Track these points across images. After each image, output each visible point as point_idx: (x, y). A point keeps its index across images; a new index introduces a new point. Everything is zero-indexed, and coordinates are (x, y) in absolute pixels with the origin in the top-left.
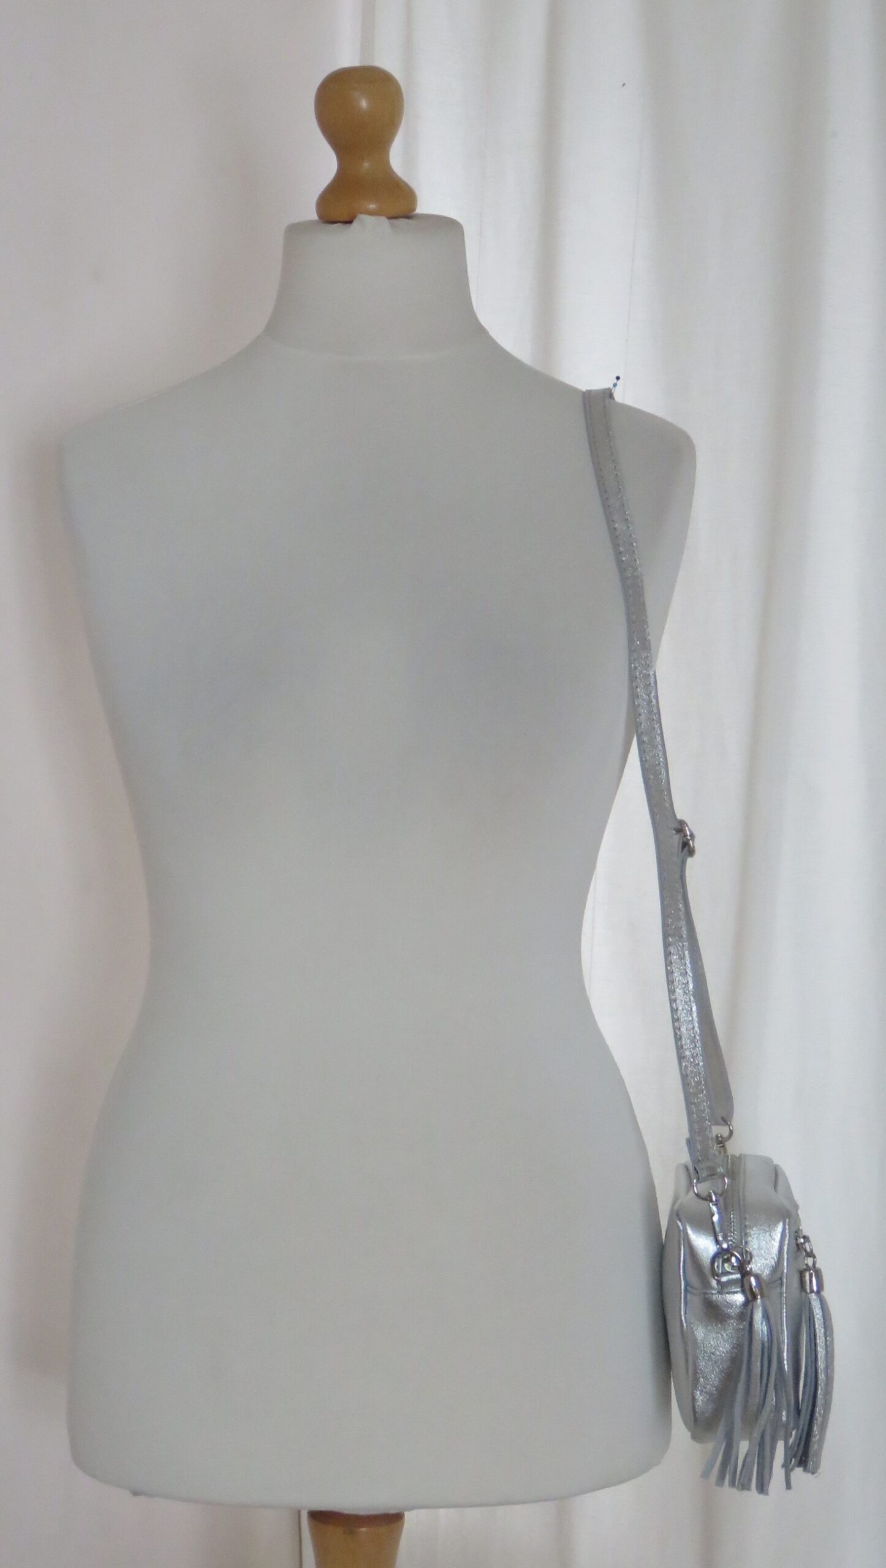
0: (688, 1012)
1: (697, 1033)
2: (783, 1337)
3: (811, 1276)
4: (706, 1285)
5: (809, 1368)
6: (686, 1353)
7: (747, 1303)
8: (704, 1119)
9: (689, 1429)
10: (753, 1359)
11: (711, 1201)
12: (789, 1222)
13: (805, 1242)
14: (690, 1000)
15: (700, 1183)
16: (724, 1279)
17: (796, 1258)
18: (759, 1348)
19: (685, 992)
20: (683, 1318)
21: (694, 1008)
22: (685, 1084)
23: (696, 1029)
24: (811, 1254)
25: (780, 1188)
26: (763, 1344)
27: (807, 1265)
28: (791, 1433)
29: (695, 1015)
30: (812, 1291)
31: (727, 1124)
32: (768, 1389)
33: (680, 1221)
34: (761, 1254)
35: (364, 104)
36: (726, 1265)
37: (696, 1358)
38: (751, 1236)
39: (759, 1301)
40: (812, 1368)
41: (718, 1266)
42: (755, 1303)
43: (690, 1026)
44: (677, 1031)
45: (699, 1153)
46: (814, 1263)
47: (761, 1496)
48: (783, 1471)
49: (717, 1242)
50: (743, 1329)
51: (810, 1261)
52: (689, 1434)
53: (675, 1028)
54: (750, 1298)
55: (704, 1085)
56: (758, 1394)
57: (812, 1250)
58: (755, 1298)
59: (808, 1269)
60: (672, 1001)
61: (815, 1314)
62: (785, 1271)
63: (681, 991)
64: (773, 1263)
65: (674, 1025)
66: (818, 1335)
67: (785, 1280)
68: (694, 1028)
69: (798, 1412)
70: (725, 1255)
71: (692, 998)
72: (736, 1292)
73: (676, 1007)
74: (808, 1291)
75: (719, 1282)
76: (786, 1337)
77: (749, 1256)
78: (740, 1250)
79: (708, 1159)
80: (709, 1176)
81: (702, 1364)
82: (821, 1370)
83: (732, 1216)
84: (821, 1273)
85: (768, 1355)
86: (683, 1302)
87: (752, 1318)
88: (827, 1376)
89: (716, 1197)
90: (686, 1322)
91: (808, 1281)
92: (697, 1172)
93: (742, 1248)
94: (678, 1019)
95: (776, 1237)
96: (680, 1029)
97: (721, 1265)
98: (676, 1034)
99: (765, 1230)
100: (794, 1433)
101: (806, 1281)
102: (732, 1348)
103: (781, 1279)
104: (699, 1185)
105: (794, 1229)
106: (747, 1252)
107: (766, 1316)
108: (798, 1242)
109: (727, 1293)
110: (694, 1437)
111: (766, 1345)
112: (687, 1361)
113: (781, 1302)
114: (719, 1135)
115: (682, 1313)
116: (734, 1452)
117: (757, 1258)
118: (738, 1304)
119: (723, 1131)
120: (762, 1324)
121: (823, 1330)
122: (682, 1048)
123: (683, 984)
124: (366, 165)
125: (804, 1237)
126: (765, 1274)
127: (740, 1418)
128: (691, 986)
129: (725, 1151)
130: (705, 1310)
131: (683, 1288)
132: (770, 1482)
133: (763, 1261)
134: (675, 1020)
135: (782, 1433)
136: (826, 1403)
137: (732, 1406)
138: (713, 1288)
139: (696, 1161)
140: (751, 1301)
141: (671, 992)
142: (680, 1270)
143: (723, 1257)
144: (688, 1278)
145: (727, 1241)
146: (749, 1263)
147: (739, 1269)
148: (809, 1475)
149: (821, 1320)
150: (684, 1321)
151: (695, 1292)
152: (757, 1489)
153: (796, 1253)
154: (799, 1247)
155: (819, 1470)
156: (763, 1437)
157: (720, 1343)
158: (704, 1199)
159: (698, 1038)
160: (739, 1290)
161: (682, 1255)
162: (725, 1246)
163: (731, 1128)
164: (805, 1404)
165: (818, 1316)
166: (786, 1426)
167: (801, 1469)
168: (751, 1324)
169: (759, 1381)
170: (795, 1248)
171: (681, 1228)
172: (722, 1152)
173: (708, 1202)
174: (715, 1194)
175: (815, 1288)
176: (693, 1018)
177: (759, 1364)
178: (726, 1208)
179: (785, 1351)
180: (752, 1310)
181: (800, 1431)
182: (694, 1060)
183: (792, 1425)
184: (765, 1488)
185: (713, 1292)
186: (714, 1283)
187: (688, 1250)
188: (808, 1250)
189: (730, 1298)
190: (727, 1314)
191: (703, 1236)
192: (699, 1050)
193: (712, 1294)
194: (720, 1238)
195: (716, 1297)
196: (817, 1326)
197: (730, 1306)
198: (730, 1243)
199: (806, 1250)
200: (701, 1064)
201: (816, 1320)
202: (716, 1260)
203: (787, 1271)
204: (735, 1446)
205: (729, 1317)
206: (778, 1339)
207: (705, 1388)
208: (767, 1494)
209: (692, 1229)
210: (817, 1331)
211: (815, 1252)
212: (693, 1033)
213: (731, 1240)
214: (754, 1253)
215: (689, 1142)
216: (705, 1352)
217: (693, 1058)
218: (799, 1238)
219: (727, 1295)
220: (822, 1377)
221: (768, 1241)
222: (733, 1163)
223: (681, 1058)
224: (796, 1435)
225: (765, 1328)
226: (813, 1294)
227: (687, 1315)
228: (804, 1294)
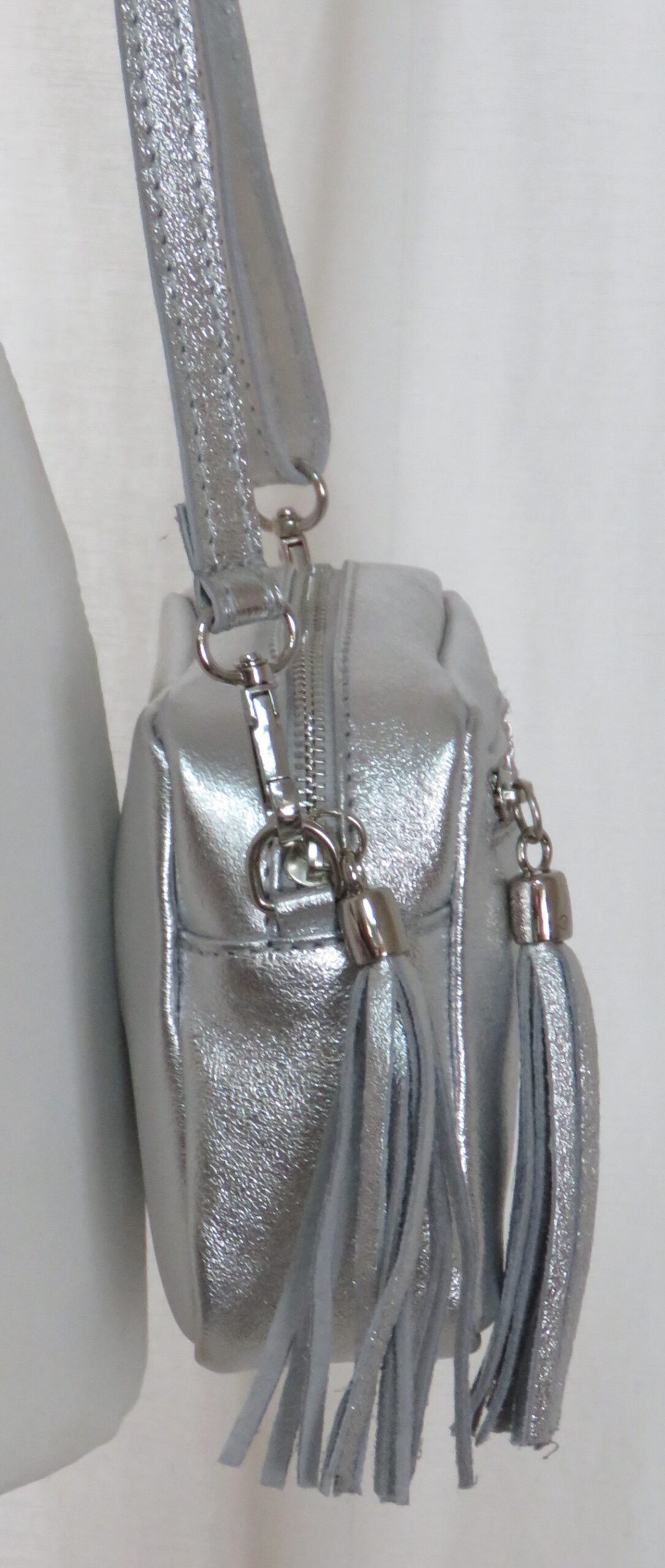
0: (181, 136)
1: (207, 196)
2: (455, 1068)
3: (535, 895)
4: (235, 923)
5: (529, 1153)
6: (180, 1118)
7: (349, 974)
8: (228, 449)
9: (189, 1333)
10: (367, 1129)
11: (249, 683)
12: (472, 741)
13: (519, 801)
14: (189, 101)
15: (216, 632)
16: (286, 906)
17: (493, 845)
18: (385, 1098)
19: (172, 80)
20: (170, 1021)
21: (200, 126)
22: (174, 350)
23: (205, 185)
24: (535, 835)
25: (456, 649)
26: (395, 1087)
27: (524, 864)
28: (478, 1337)
29: (201, 146)
30: (538, 938)
31: (310, 479)
32: (409, 1209)
33: (161, 743)
34: (392, 832)
36: (292, 868)
37: (205, 1129)
38: (363, 783)
39: (384, 965)
40: (535, 1152)
41: (268, 872)
42: (372, 972)
43: (191, 179)
44: (149, 191)
45: (213, 547)
46: (546, 861)
47: (390, 1506)
48: (451, 1442)
49: (266, 800)
50: (341, 1049)
51: (533, 854)
52: (188, 1347)
53: (142, 185)
54: (359, 960)
55: (226, 350)
56: (381, 1226)
57: (538, 823)
58: (372, 957)
59: (526, 872)
60: (136, 104)
61: (546, 1002)
62: (462, 881)
63: (161, 77)
64: (427, 860)
65: (140, 177)
66: (554, 1062)
67: (460, 907)
68: (198, 184)
69: (497, 1274)
70: (289, 835)
71: (193, 96)
72: (318, 944)
73: (146, 121)
74: (528, 937)
75: (271, 915)
76: (462, 1067)
77: (357, 836)
78: (331, 822)
79: (241, 565)
80: (241, 612)
81: (225, 1148)
82: (563, 1158)
83: (310, 728)
84: (565, 886)
85: (410, 1117)
86: (169, 975)
87: (363, 1013)
88: (579, 1176)
89: (262, 673)
90: (179, 1033)
91: (527, 915)
92: (209, 602)
93: (338, 817)
94: (153, 156)
95: (434, 787)
96: (157, 187)
97: (276, 867)
98: (144, 200)
99: (403, 765)
100: (487, 1335)
101: (521, 911)
102: (310, 1101)
103: (449, 903)
104: (212, 638)
105: (488, 762)
106: (352, 827)
107: (404, 1005)
108: (501, 800)
109: (294, 947)
110: (203, 1356)
111: (404, 1086)
112: (182, 1141)
113: (450, 969)
114: (288, 512)
115: (169, 1007)
116: (312, 1390)
117: (381, 846)
118: (326, 975)
119: (302, 499)
120: (392, 1028)
121: (567, 1047)
122: (164, 242)
123: (168, 54)
125: (518, 786)
126: (403, 890)
127: (330, 1295)
128: (190, 60)
129: (305, 558)
130: (232, 996)
131: (169, 936)
132: (412, 1471)
133: (398, 854)
134: (145, 160)
135: (446, 1334)
136: (575, 1251)
137: (308, 1261)
138: (256, 934)
139: (204, 571)
140: (361, 967)
141: (133, 77)
142: (160, 885)
143: (281, 844)
144: (184, 909)
145: (296, 799)
146: (358, 857)
147: (329, 878)
148: (529, 1450)
149: (561, 1018)
150: (173, 1030)
151: (203, 944)
152: (377, 1489)
153: (494, 830)
154: (503, 814)
155: (557, 1437)
156: (392, 1343)
157: (276, 1090)
158: (230, 679)
159: (209, 212)
160: (329, 935)
161: (168, 842)
162: (288, 811)
163: (323, 492)
164: (518, 1254)
165: (552, 1008)
166: (461, 1311)
167: (506, 1436)
168: (361, 1030)
169: (384, 1190)
170: (492, 817)
171: (165, 765)
172: (295, 558)
173: (240, 687)
174: (260, 665)
175: (547, 932)
176: (195, 155)
177: (383, 1141)
178: (292, 702)
179: (462, 1105)
180: (365, 992)
181: (503, 1331)
182: (200, 279)
183: (477, 1309)
184: (398, 1487)
185: (256, 944)
186: (258, 918)
187: (182, 826)
188: (529, 822)
189: (303, 958)
190: (296, 1005)
191: (228, 788)
192: (212, 249)
193: (254, 950)
194: (275, 789)
195: (265, 959)
196: (551, 1036)
197: (303, 982)
198: (303, 804)
199: (521, 823)
200: (219, 288)
201: (548, 1017)
202: (264, 853)
203: (466, 881)
204: (315, 1371)
205: (301, 1013)
206: (438, 1069)
207: (234, 1216)
208: (406, 1502)
209: (194, 762)
210: (553, 1048)
211: (547, 827)
212: (197, 200)
213: (308, 797)
214: (372, 830)
215: (183, 515)
216: (233, 1114)
217: (196, 270)
218: (504, 788)
219: (295, 952)
220: (563, 1177)
221: (412, 796)
222: (320, 585)
223: (160, 270)
224: (494, 1338)
225: (401, 1043)
226: (542, 947)
227: (182, 1015)
228: (515, 947)
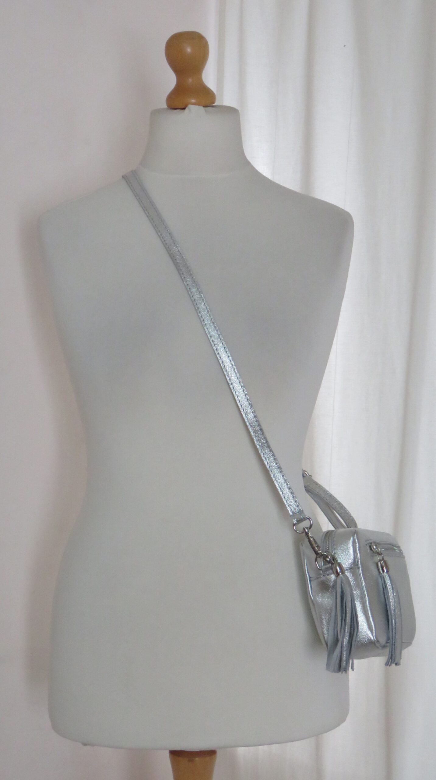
3: (382, 564)
12: (357, 536)
35: (189, 50)
42: (338, 578)
51: (381, 557)
58: (338, 575)
59: (379, 561)
62: (359, 561)
66: (390, 593)
67: (360, 565)
72: (331, 574)
74: (382, 572)
75: (322, 570)
97: (322, 562)
101: (379, 567)
103: (357, 565)
108: (372, 549)
109: (327, 575)
118: (333, 580)
121: (392, 590)
124: (190, 80)
130: (320, 587)
138: (321, 574)
151: (313, 579)
158: (302, 533)
165: (388, 584)
189: (329, 577)
195: (323, 578)
196: (388, 589)
197: (330, 581)
205: (330, 587)
226: (385, 573)
